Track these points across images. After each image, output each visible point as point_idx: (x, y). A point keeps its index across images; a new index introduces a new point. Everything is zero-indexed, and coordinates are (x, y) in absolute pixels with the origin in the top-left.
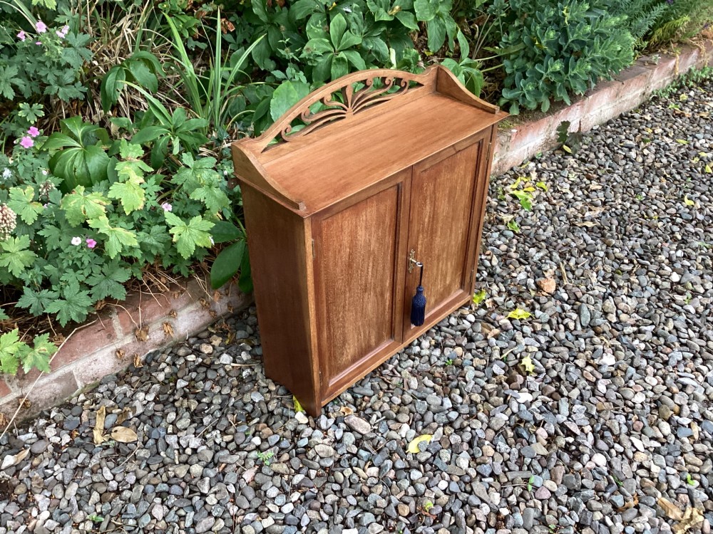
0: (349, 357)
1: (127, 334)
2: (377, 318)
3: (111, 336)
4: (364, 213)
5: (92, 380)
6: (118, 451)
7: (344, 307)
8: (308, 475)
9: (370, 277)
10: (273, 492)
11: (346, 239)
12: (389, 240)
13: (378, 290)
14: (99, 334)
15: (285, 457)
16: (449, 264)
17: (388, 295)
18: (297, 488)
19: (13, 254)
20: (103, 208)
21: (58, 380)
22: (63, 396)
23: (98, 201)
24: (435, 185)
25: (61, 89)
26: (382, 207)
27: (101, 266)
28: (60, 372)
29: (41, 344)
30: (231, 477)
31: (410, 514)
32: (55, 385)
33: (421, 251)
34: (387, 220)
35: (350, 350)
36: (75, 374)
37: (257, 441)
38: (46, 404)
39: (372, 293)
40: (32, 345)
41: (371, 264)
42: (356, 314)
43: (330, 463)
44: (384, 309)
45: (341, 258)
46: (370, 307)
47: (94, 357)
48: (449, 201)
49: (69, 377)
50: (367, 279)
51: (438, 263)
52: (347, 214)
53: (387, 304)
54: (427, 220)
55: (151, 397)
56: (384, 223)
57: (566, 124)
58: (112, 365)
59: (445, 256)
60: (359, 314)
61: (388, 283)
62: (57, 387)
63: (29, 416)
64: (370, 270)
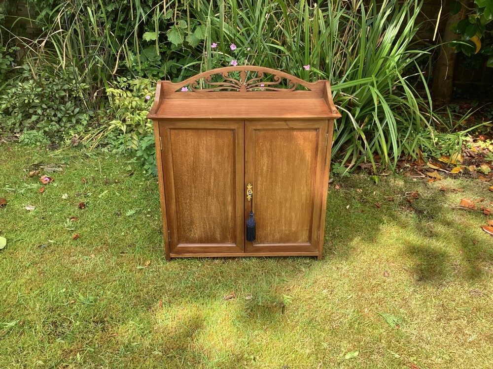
0: (197, 236)
2: (221, 220)
4: (205, 139)
7: (191, 196)
9: (212, 187)
11: (190, 151)
12: (228, 167)
13: (221, 199)
16: (293, 214)
17: (230, 208)
24: (271, 145)
26: (221, 141)
33: (261, 190)
34: (226, 152)
35: (197, 232)
39: (215, 200)
41: (212, 177)
42: (201, 206)
44: (227, 216)
45: (187, 161)
46: (213, 208)
48: (288, 163)
50: (209, 187)
51: (281, 208)
52: (190, 134)
53: (230, 214)
54: (265, 168)
56: (222, 153)
59: (288, 205)
60: (204, 209)
61: (229, 199)
64: (212, 181)
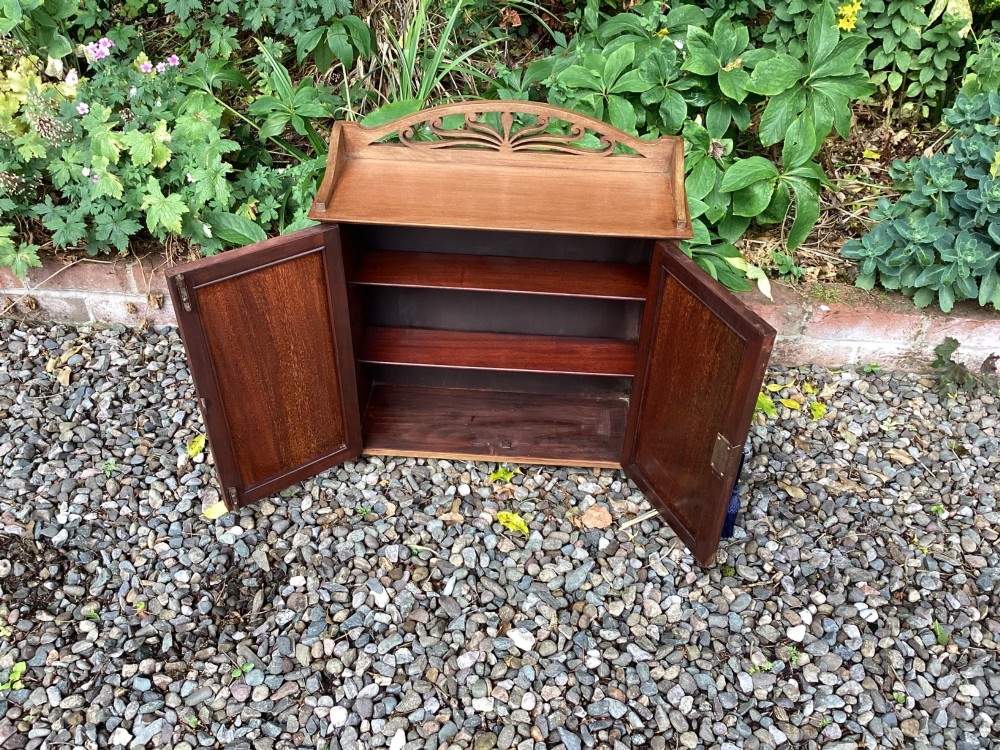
1: (142, 292)
3: (124, 285)
5: (105, 319)
6: (51, 387)
8: (119, 509)
10: (80, 499)
14: (110, 276)
15: (127, 481)
18: (102, 511)
19: (67, 164)
20: (117, 151)
21: (68, 300)
22: (73, 320)
23: (115, 141)
25: (299, 34)
27: (114, 209)
28: (72, 294)
29: (26, 251)
30: (74, 465)
31: (130, 604)
32: (65, 303)
36: (87, 304)
37: (129, 451)
38: (56, 317)
40: (17, 249)
43: (144, 513)
47: (106, 297)
49: (80, 303)
55: (122, 362)
57: (952, 344)
58: (125, 316)
62: (69, 309)
63: (40, 319)
